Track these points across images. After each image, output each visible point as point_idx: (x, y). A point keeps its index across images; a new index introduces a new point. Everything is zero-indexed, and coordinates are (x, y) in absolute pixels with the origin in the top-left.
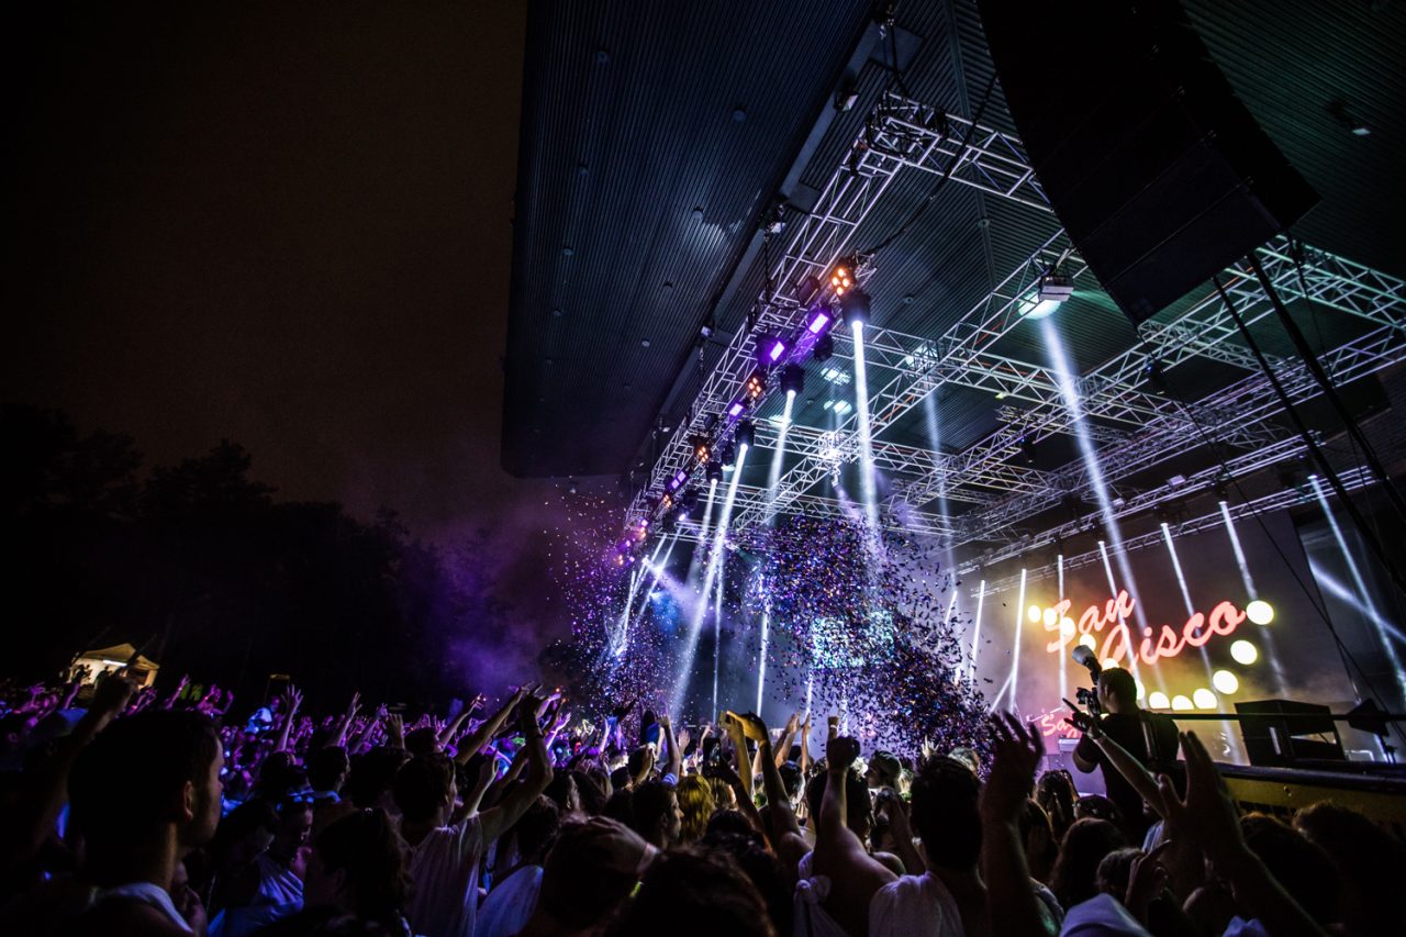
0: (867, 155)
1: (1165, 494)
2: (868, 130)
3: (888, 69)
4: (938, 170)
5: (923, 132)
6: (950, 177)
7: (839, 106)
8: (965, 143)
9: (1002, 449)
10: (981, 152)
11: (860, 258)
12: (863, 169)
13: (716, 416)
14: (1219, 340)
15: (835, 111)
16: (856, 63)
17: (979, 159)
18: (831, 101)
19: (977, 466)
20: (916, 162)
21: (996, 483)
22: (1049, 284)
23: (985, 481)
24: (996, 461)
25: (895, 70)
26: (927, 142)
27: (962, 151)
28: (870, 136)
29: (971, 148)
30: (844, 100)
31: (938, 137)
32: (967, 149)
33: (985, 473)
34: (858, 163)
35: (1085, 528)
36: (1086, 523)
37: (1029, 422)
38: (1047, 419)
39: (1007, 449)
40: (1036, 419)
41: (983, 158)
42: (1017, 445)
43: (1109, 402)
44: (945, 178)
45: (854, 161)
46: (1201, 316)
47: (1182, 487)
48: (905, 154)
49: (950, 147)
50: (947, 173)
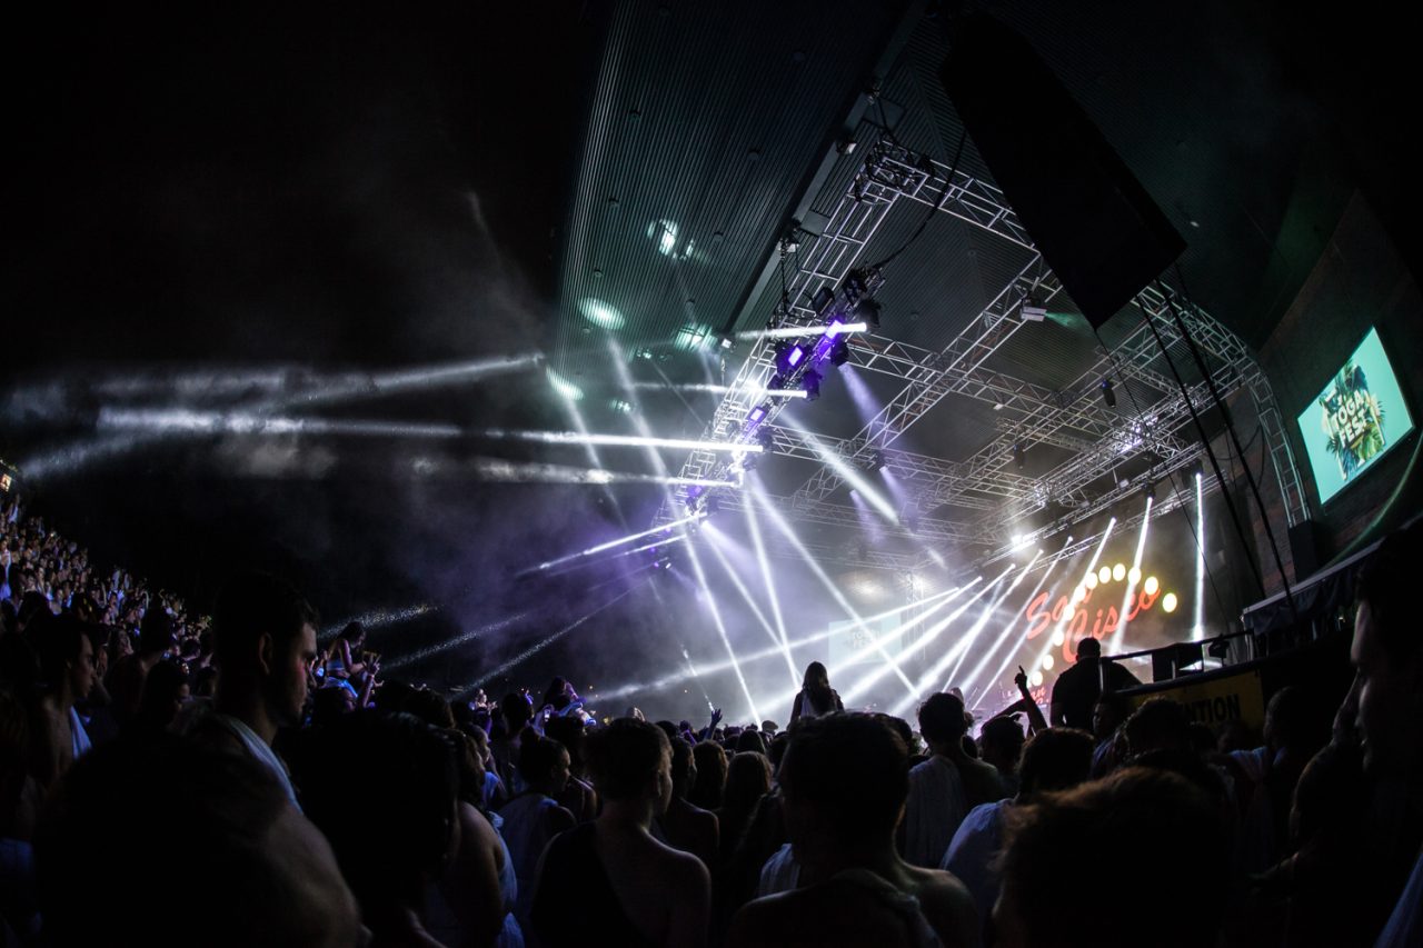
0: (869, 185)
1: (1116, 495)
2: (867, 166)
3: (880, 127)
4: (928, 201)
5: (914, 170)
6: (940, 208)
7: (842, 150)
8: (948, 182)
9: (998, 457)
10: (963, 191)
11: (869, 271)
12: (866, 197)
13: (737, 423)
14: (1143, 366)
15: (838, 155)
16: (853, 120)
17: (962, 197)
18: (834, 146)
19: (978, 473)
20: (911, 194)
21: (994, 489)
22: (1027, 305)
23: (984, 487)
24: (993, 468)
25: (886, 128)
26: (918, 180)
27: (946, 189)
28: (870, 171)
29: (954, 187)
30: (845, 146)
31: (927, 176)
32: (951, 188)
33: (985, 480)
34: (862, 191)
35: (1061, 528)
36: (1062, 523)
37: (1020, 433)
38: (1033, 430)
39: (1003, 456)
40: (1025, 429)
41: (965, 196)
42: (1010, 453)
43: (1078, 415)
44: (935, 209)
45: (857, 190)
46: (1133, 344)
47: (1127, 489)
48: (902, 187)
49: (937, 185)
50: (937, 204)
